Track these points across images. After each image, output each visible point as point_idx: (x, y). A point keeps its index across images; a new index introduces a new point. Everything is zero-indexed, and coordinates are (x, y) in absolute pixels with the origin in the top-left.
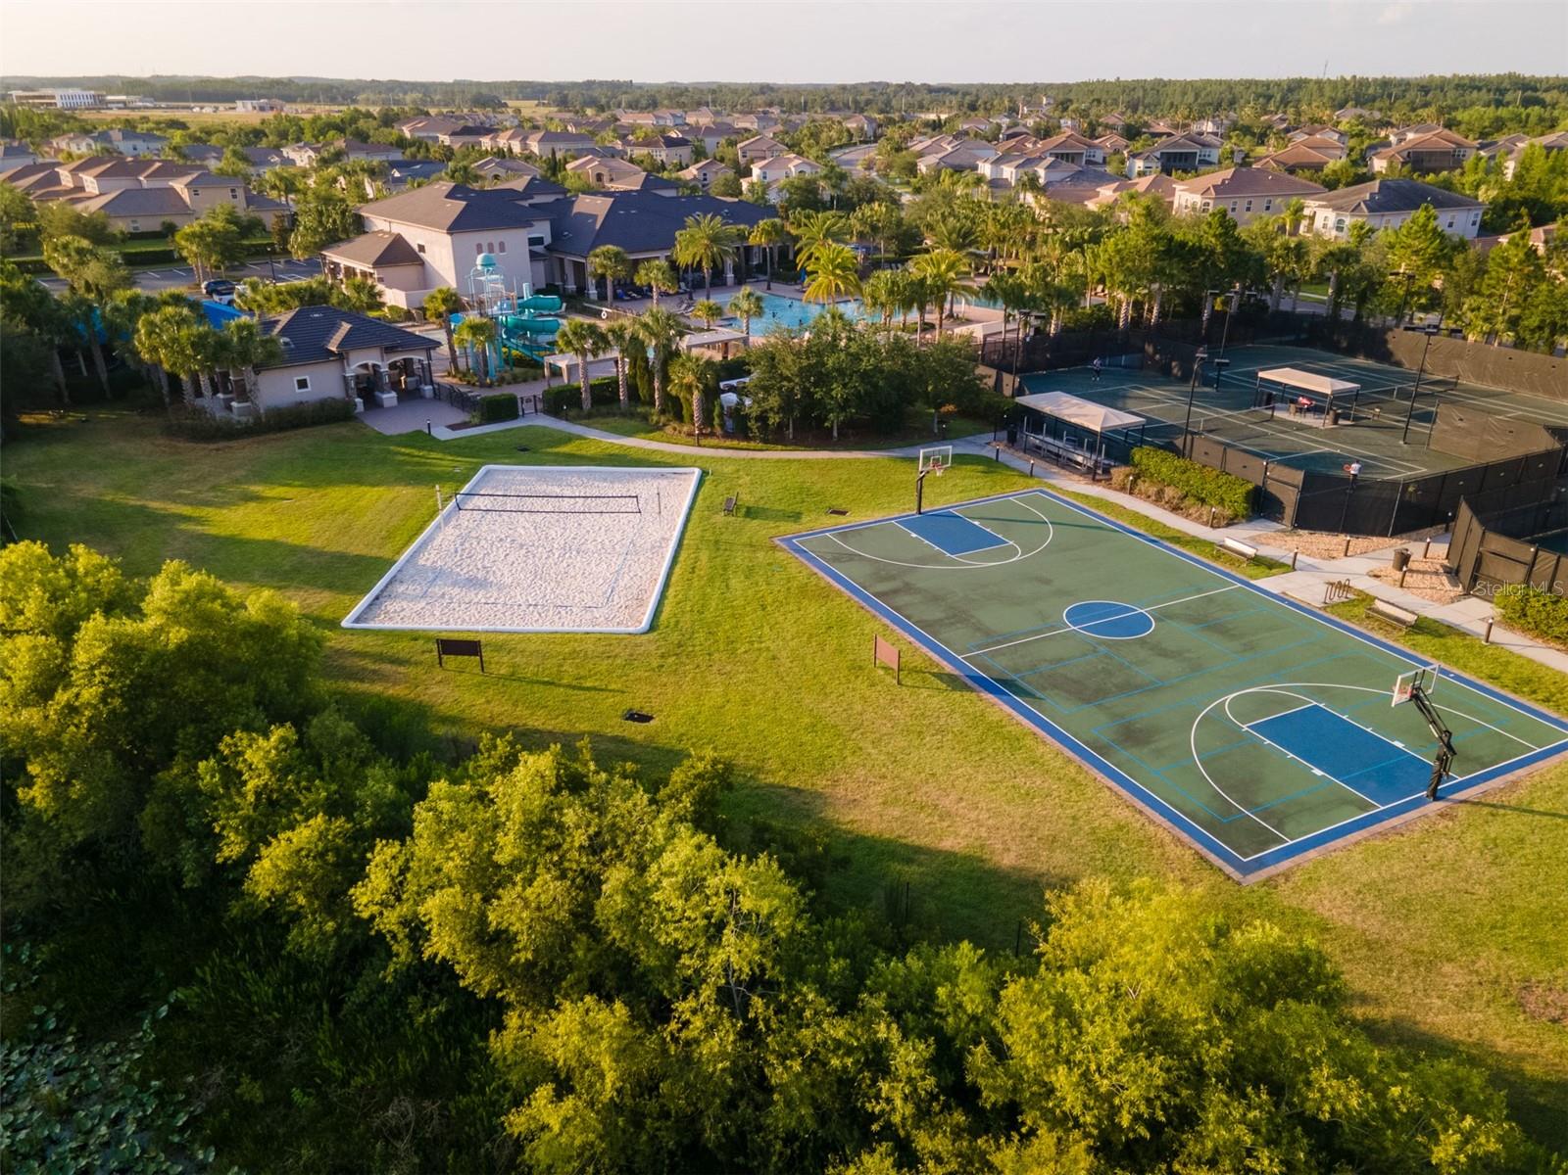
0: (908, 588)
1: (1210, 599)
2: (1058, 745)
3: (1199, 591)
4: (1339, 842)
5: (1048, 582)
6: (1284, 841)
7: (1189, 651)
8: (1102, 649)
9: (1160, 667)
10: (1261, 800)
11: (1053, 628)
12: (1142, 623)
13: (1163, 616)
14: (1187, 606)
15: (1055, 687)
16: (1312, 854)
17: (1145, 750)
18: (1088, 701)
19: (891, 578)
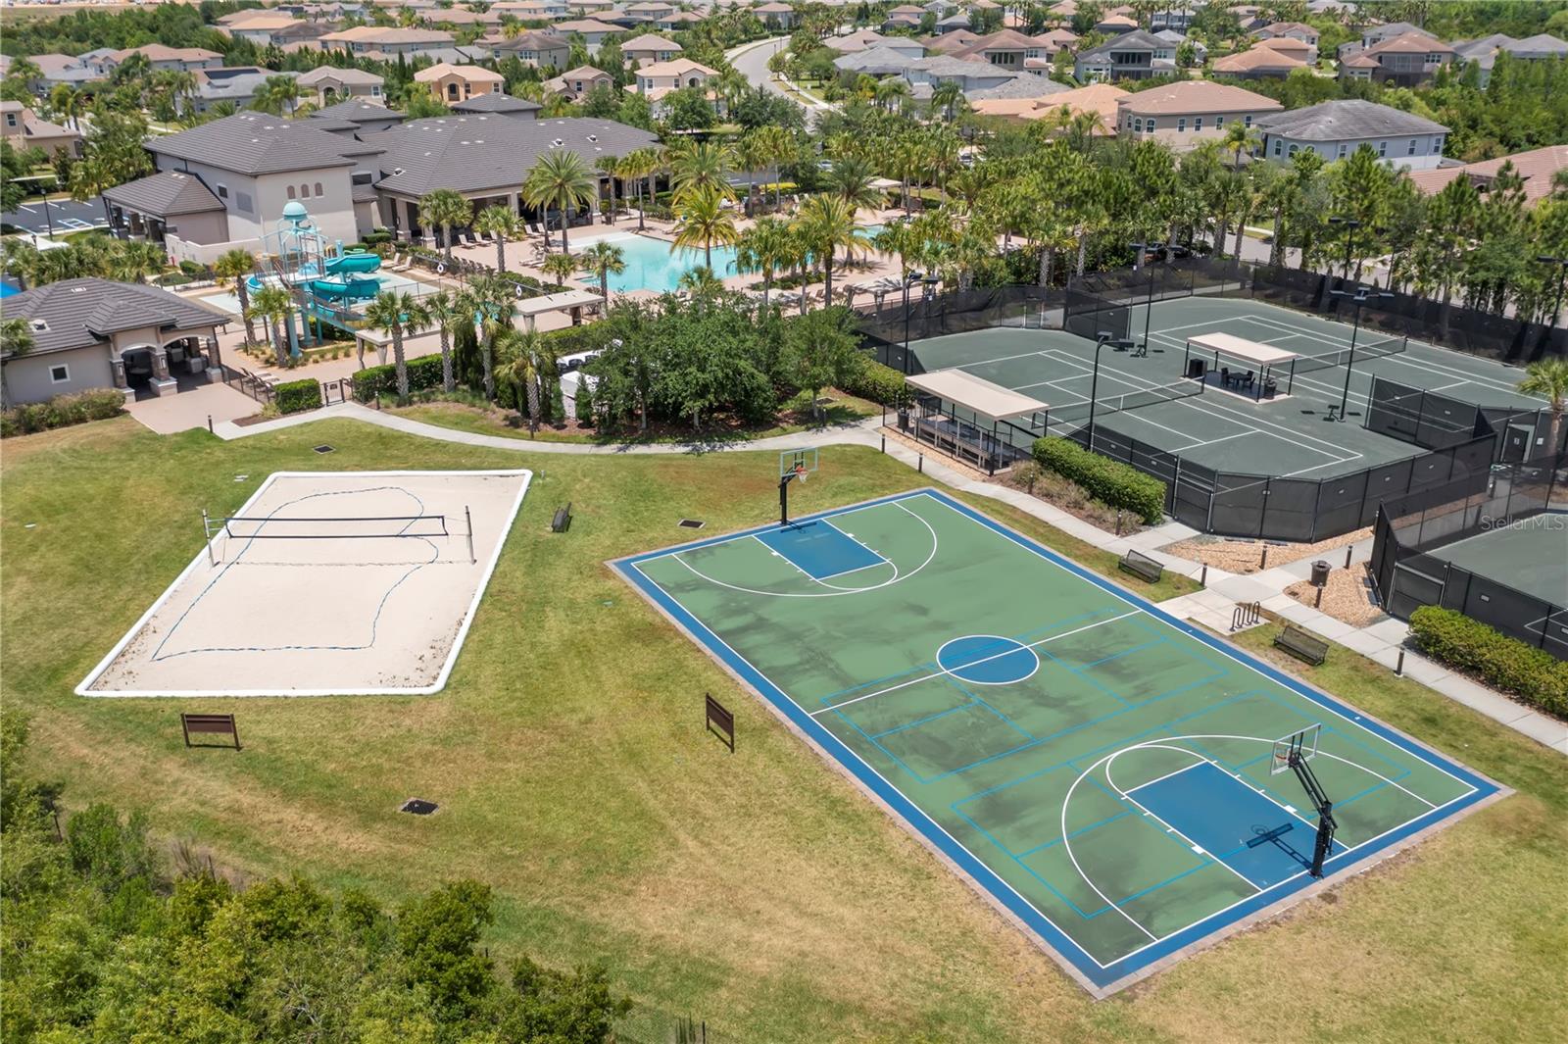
0: (761, 625)
1: (1106, 630)
2: (909, 826)
3: (1095, 618)
4: (1210, 939)
5: (922, 611)
6: (1150, 940)
7: (1076, 698)
8: (976, 699)
9: (1041, 719)
10: (1131, 889)
11: (923, 673)
12: (1025, 661)
13: (1050, 653)
14: (1078, 639)
15: (915, 750)
16: (1179, 955)
17: (1009, 829)
18: (949, 768)
19: (742, 611)
